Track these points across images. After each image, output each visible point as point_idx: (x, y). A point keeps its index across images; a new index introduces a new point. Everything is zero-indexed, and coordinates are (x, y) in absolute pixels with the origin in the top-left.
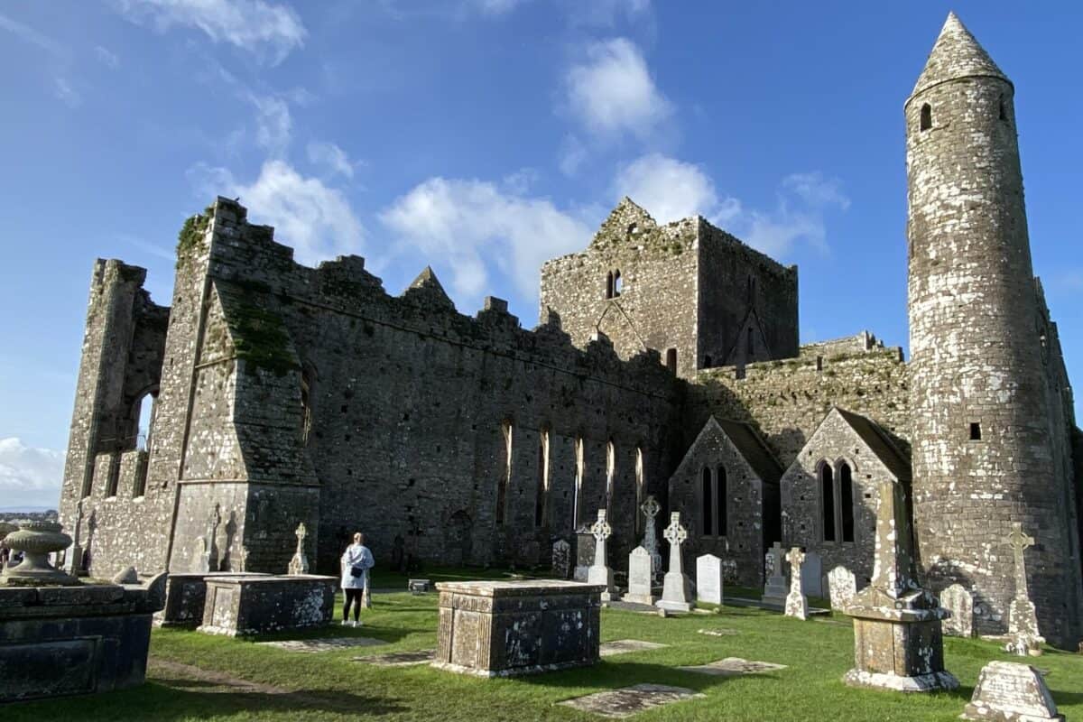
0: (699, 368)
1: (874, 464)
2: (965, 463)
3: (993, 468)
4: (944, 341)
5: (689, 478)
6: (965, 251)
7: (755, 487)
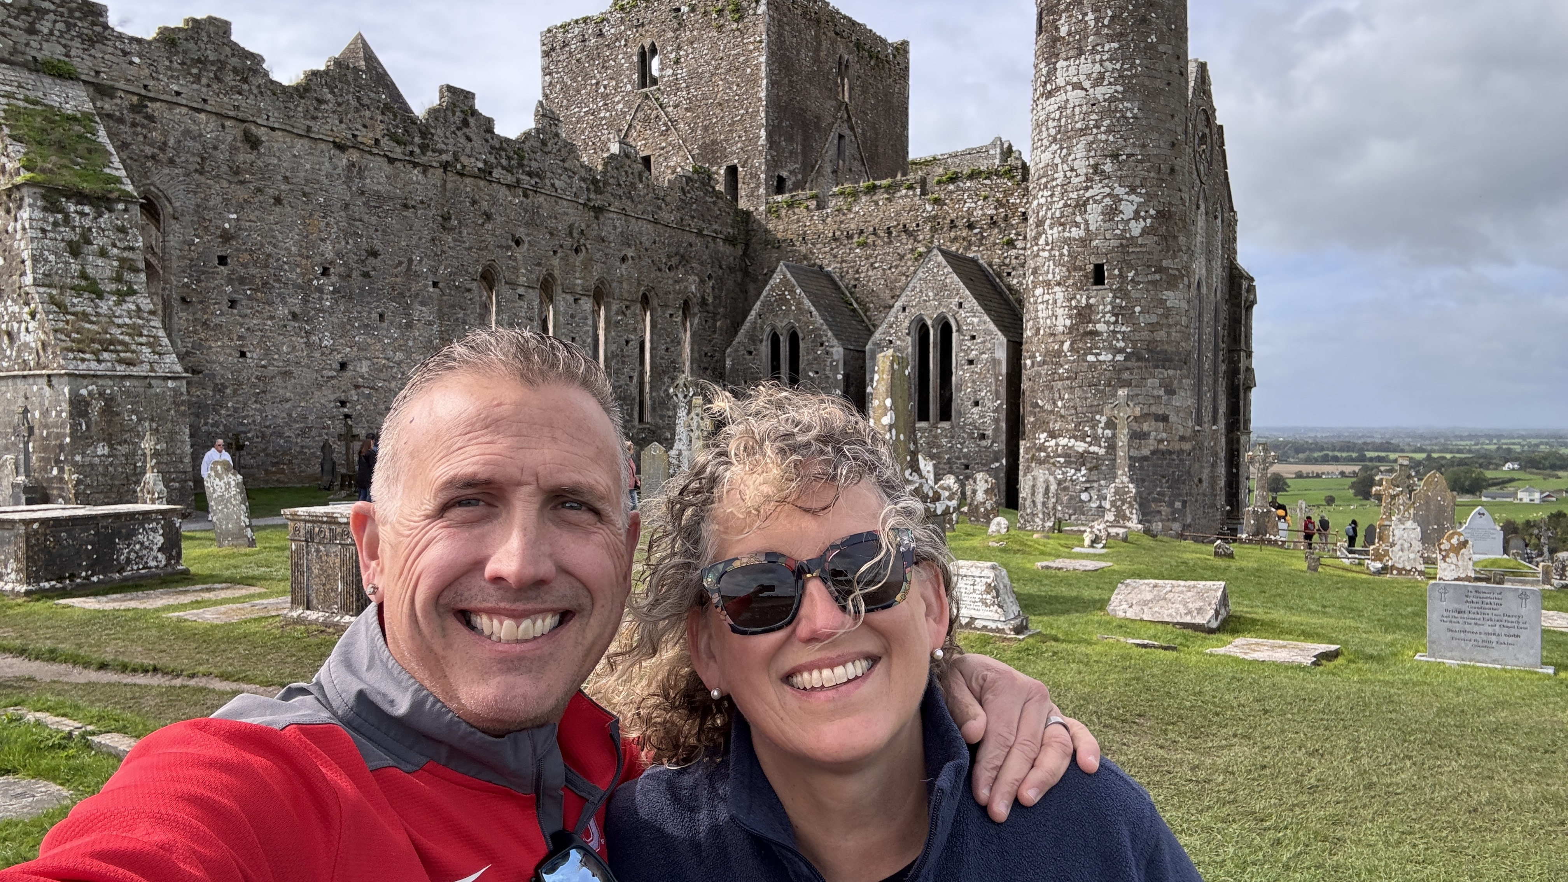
0: (768, 194)
1: (980, 321)
2: (1084, 315)
3: (1116, 322)
4: (1070, 155)
5: (752, 348)
6: (1104, 26)
7: (835, 357)
